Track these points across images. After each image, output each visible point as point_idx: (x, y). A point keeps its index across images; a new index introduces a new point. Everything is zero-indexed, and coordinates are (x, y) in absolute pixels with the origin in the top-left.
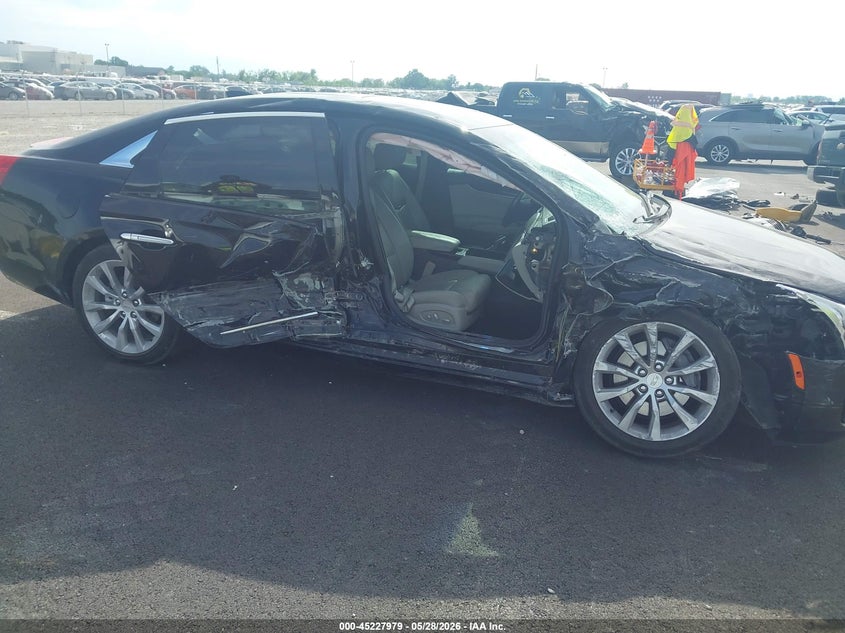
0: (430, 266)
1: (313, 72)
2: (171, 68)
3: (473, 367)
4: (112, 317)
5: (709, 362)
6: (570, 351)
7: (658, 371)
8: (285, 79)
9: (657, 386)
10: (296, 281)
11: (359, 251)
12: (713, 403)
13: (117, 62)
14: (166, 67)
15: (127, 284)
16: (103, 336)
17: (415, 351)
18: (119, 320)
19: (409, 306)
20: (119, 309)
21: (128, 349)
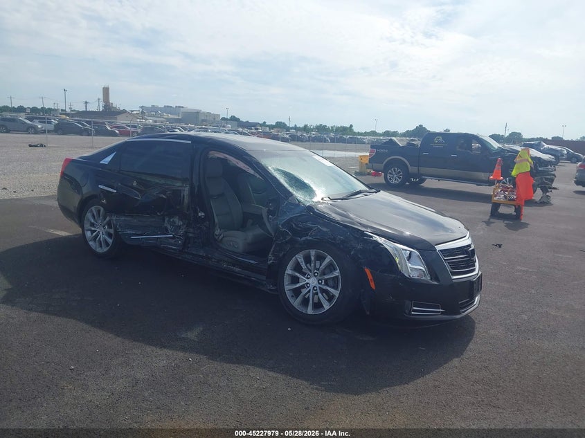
0: (250, 221)
1: (351, 126)
2: (265, 122)
3: (237, 269)
4: (94, 234)
5: (337, 273)
6: (271, 261)
7: (316, 276)
8: (332, 131)
9: (314, 285)
10: (172, 220)
11: (197, 207)
12: (337, 296)
13: (233, 119)
14: (261, 122)
15: (101, 218)
16: (90, 243)
17: (213, 260)
18: (97, 236)
19: (220, 238)
20: (98, 230)
21: (99, 250)
